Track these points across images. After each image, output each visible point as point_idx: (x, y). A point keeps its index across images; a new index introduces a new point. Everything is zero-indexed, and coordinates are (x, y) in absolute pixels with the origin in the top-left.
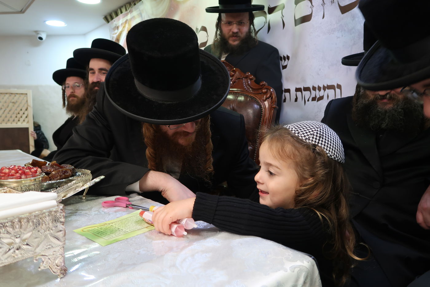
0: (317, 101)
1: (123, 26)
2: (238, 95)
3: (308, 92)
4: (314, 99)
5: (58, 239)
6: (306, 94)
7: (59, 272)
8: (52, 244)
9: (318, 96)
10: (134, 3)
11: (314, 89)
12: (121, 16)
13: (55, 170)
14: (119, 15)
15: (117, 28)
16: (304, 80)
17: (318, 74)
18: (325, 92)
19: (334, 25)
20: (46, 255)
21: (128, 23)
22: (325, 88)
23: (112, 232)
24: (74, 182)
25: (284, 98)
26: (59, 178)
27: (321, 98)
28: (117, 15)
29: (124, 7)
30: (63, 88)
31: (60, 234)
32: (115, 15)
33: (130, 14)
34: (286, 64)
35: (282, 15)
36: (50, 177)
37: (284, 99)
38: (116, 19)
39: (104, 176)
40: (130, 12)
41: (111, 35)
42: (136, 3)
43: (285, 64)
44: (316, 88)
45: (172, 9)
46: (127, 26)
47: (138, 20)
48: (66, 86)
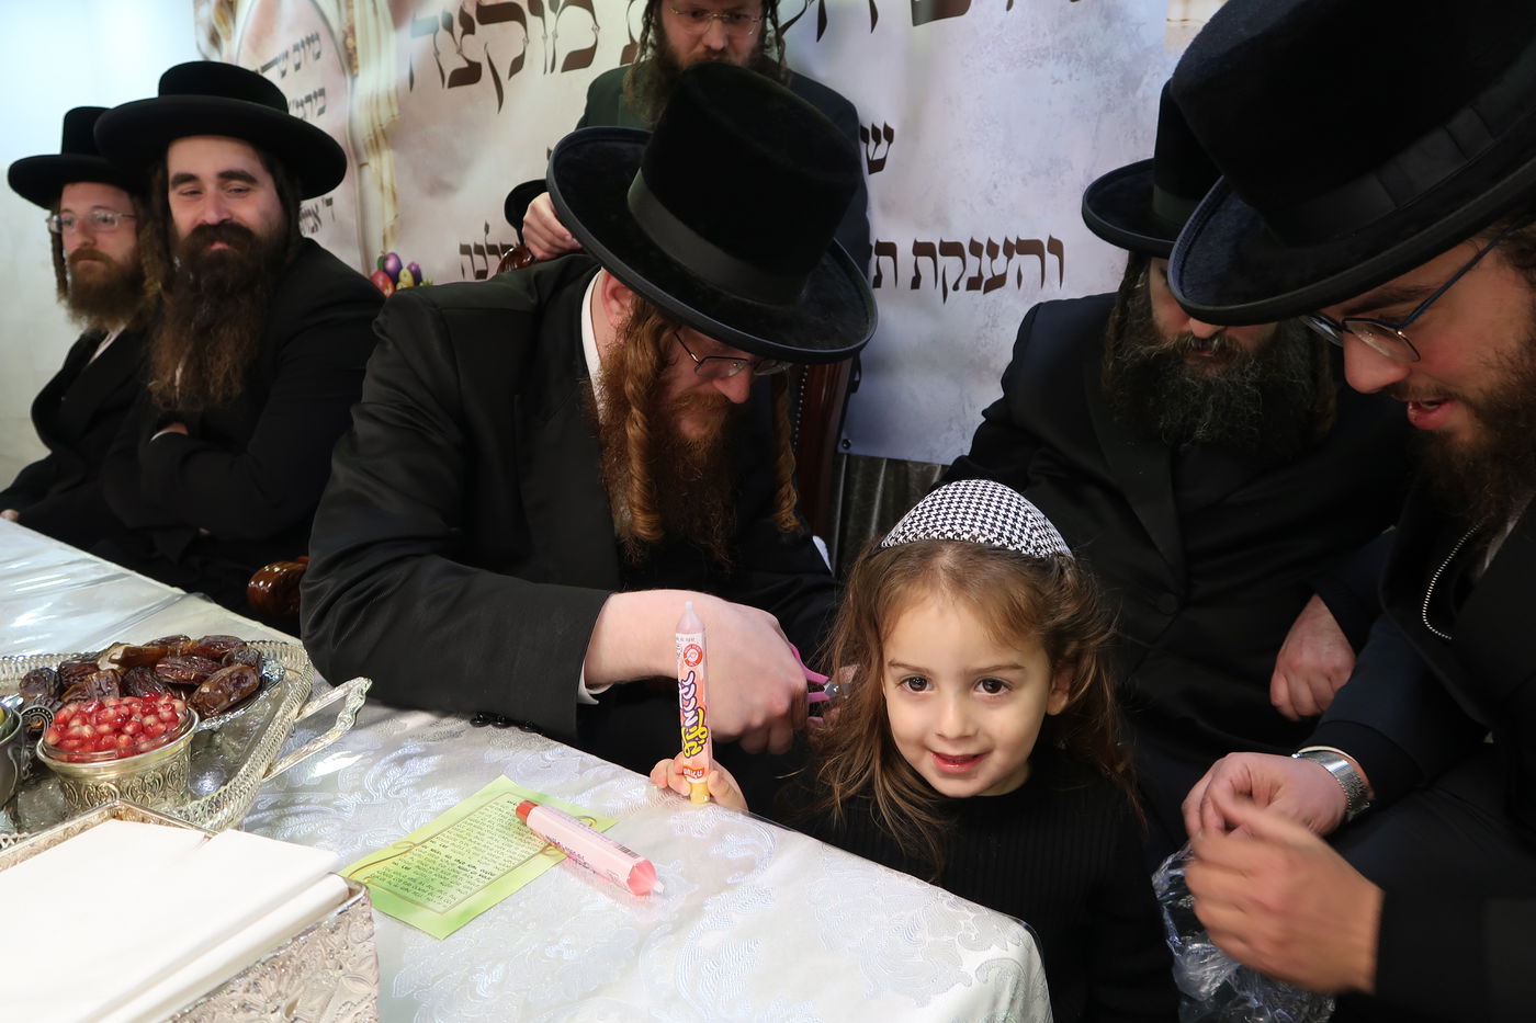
0: (985, 292)
3: (957, 260)
4: (974, 284)
6: (950, 264)
9: (987, 276)
11: (976, 248)
16: (942, 220)
17: (990, 202)
18: (1011, 261)
19: (1045, 34)
22: (1010, 250)
23: (445, 878)
25: (873, 273)
26: (225, 703)
27: (998, 282)
34: (882, 157)
37: (875, 277)
43: (879, 156)
44: (980, 246)
48: (65, 216)
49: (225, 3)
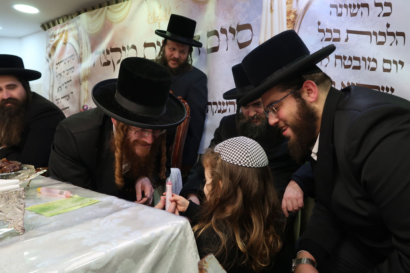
0: (222, 113)
1: (60, 35)
3: (216, 106)
4: (219, 111)
5: (21, 210)
6: (214, 107)
7: (20, 230)
8: (16, 212)
9: (222, 110)
10: (71, 16)
11: (220, 103)
12: (58, 26)
13: (6, 165)
14: (57, 25)
15: (55, 36)
18: (228, 106)
20: (12, 219)
21: (65, 34)
23: (54, 208)
24: (22, 174)
26: (9, 171)
27: (225, 111)
28: (54, 25)
29: (61, 19)
31: (22, 206)
32: (52, 24)
33: (67, 25)
36: (2, 171)
38: (53, 28)
39: (46, 170)
40: (67, 23)
41: (48, 42)
42: (73, 17)
45: (107, 27)
46: (64, 36)
47: (75, 32)
49: (53, 48)
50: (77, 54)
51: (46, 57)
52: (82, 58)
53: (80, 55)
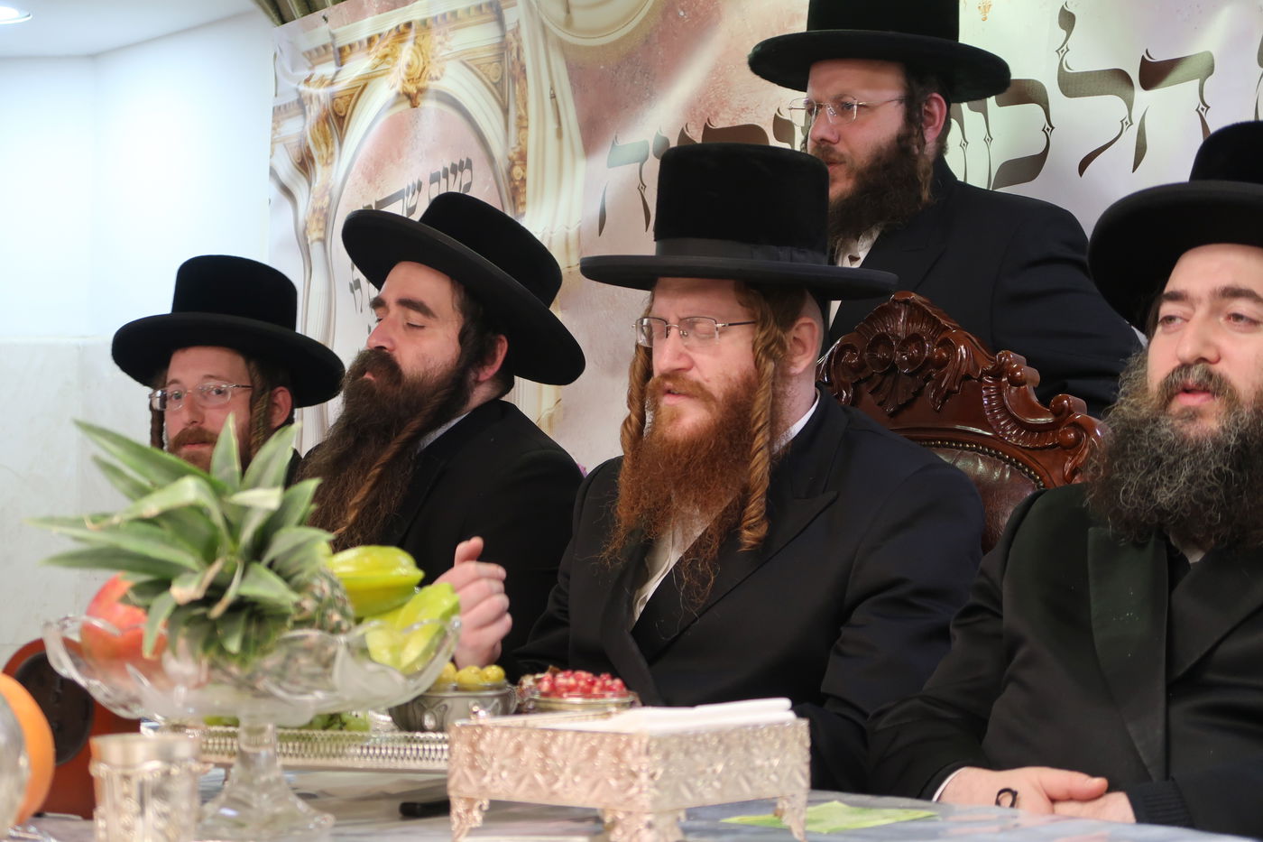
1: (379, 49)
2: (959, 452)
15: (341, 55)
21: (417, 43)
30: (157, 405)
35: (1199, 100)
46: (406, 53)
47: (480, 37)
48: (171, 389)
49: (333, 119)
50: (491, 159)
51: (273, 173)
52: (523, 180)
53: (512, 165)
